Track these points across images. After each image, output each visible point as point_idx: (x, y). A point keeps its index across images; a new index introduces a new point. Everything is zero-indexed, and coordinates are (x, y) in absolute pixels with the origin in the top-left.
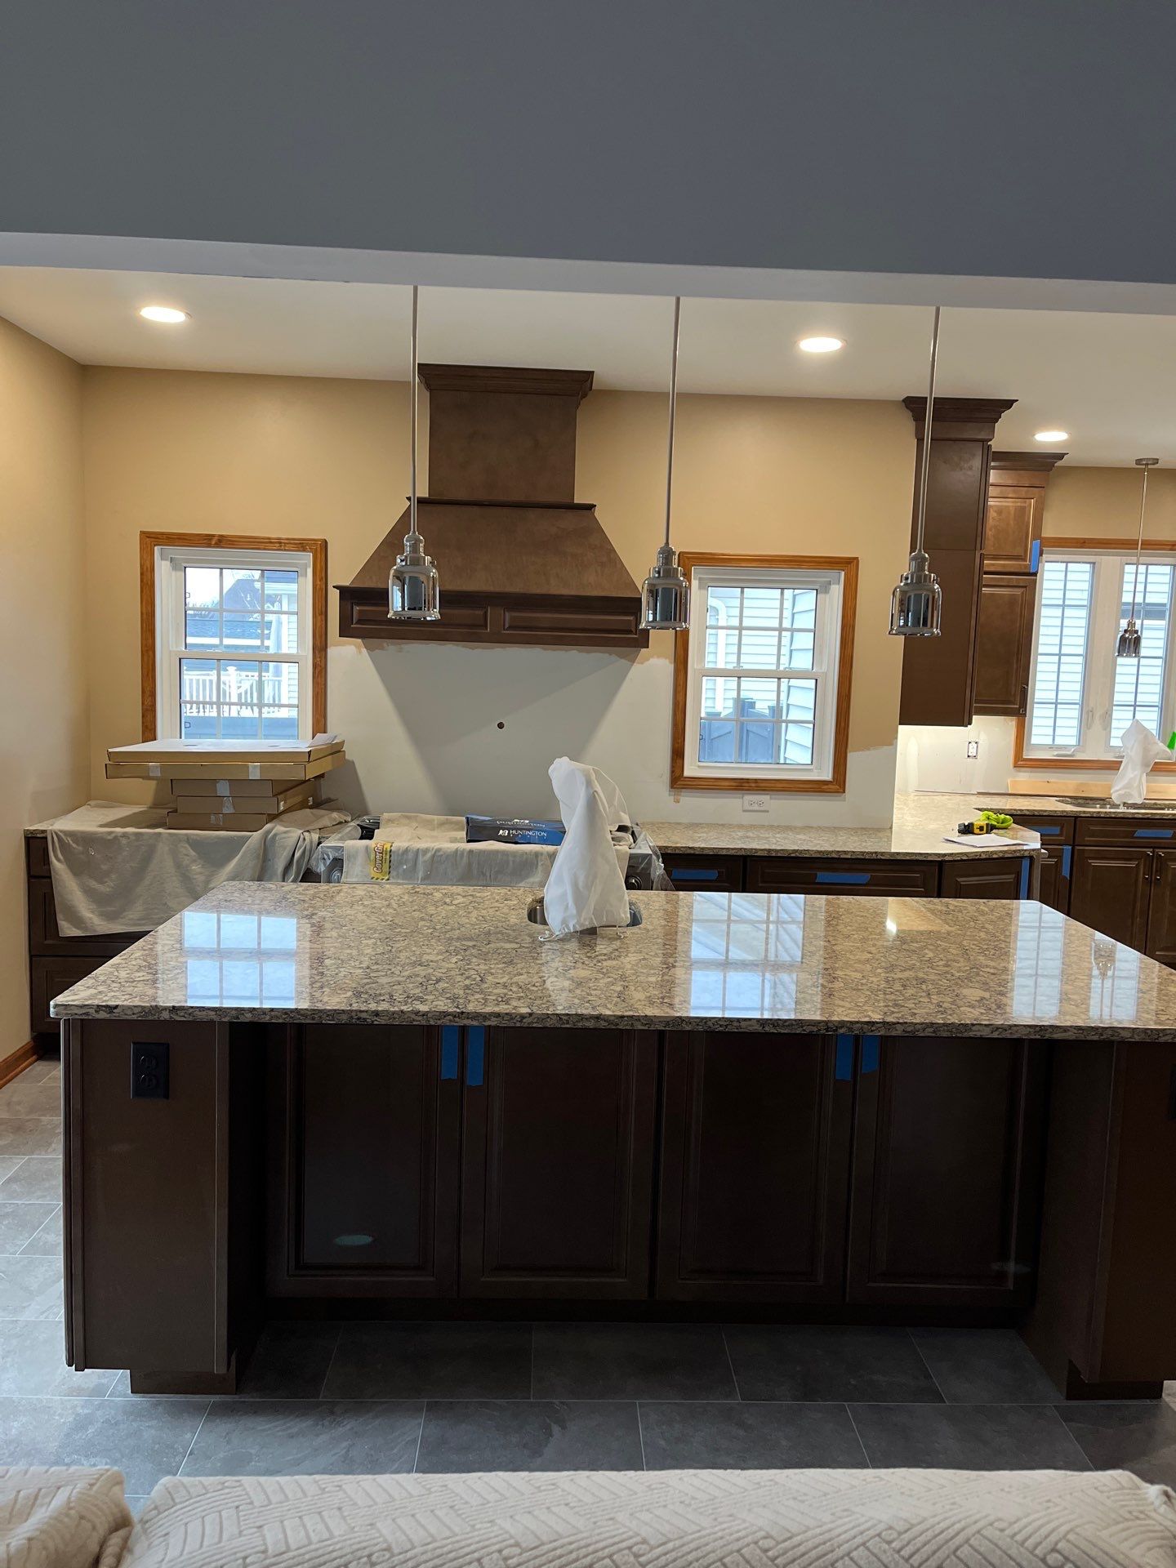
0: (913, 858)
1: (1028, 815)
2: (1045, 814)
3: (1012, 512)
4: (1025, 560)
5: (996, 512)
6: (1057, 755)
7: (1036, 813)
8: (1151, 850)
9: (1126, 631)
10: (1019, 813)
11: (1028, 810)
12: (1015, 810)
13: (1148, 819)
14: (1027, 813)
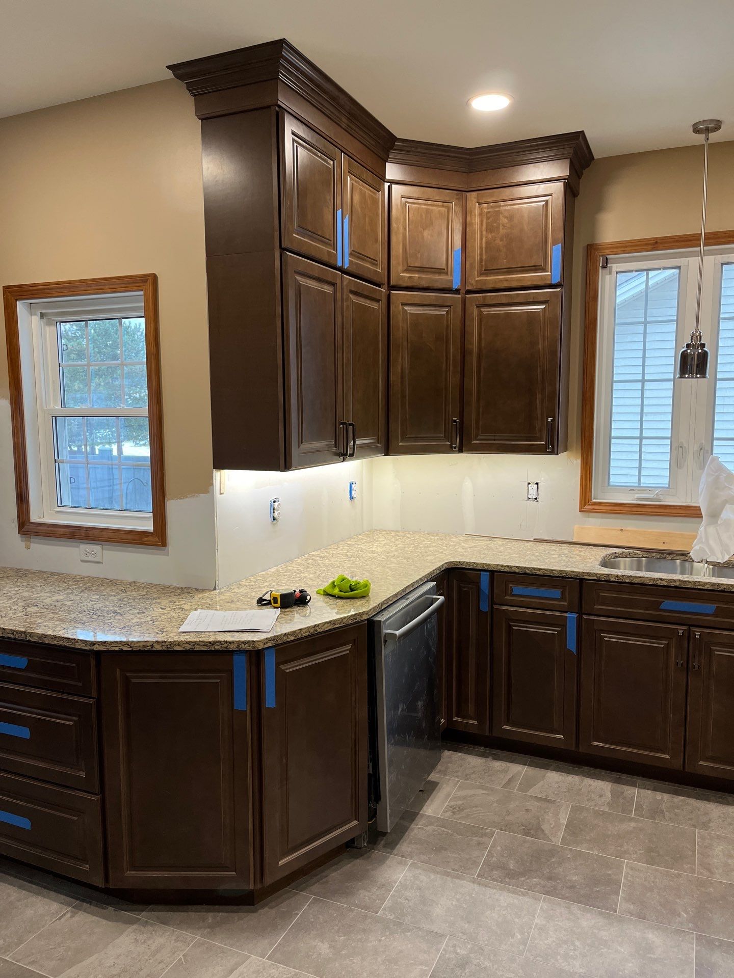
0: (61, 643)
1: (518, 573)
2: (539, 573)
3: (526, 215)
4: (544, 270)
5: (505, 217)
6: (639, 499)
7: (528, 571)
8: (685, 628)
9: (688, 346)
10: (507, 569)
11: (517, 567)
12: (502, 566)
13: (676, 587)
14: (517, 570)
